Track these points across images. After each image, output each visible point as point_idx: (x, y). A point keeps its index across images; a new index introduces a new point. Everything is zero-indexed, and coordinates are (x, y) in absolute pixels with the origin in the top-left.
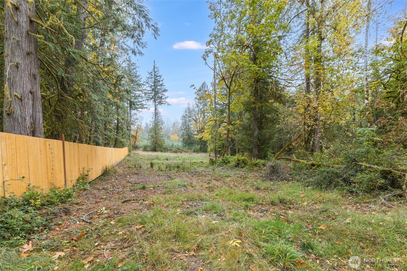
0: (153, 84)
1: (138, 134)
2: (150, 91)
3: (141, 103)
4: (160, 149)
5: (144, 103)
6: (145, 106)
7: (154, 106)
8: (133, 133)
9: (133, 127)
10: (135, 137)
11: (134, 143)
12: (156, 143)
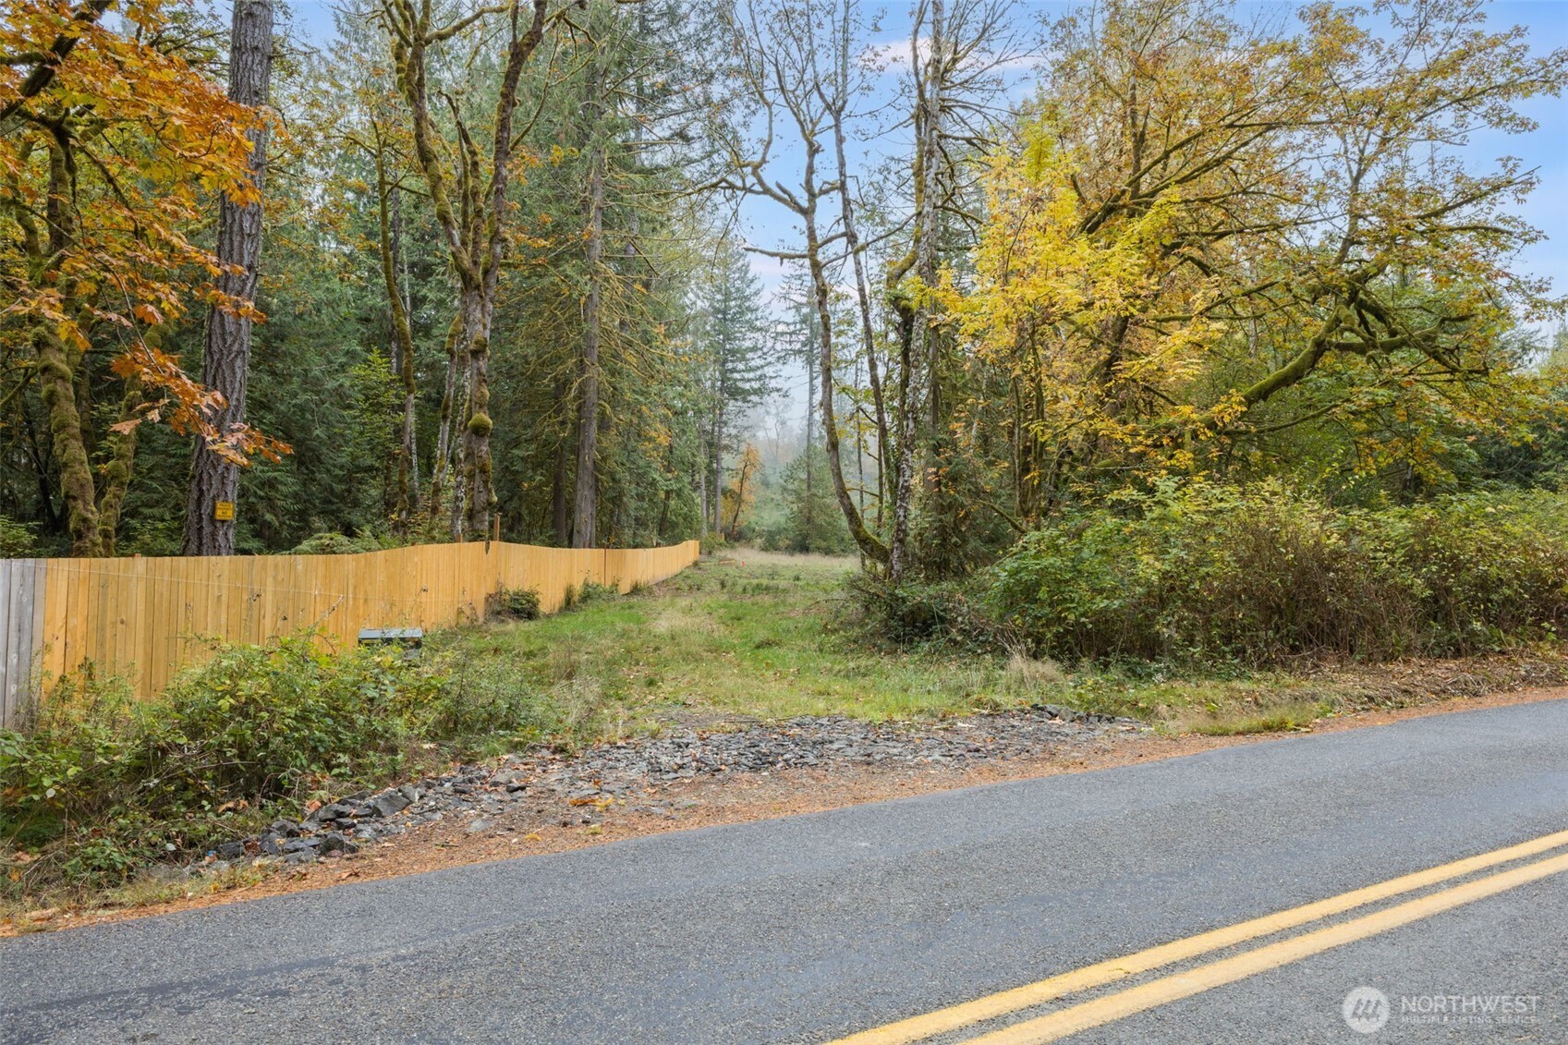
0: (804, 300)
1: (746, 484)
2: (795, 323)
3: (759, 373)
4: (824, 544)
5: (769, 371)
6: (773, 384)
7: (807, 379)
8: (728, 481)
9: (727, 460)
10: (736, 497)
11: (731, 519)
12: (809, 520)
